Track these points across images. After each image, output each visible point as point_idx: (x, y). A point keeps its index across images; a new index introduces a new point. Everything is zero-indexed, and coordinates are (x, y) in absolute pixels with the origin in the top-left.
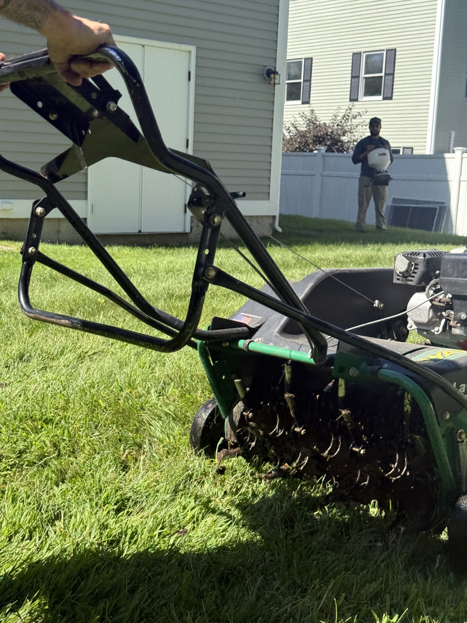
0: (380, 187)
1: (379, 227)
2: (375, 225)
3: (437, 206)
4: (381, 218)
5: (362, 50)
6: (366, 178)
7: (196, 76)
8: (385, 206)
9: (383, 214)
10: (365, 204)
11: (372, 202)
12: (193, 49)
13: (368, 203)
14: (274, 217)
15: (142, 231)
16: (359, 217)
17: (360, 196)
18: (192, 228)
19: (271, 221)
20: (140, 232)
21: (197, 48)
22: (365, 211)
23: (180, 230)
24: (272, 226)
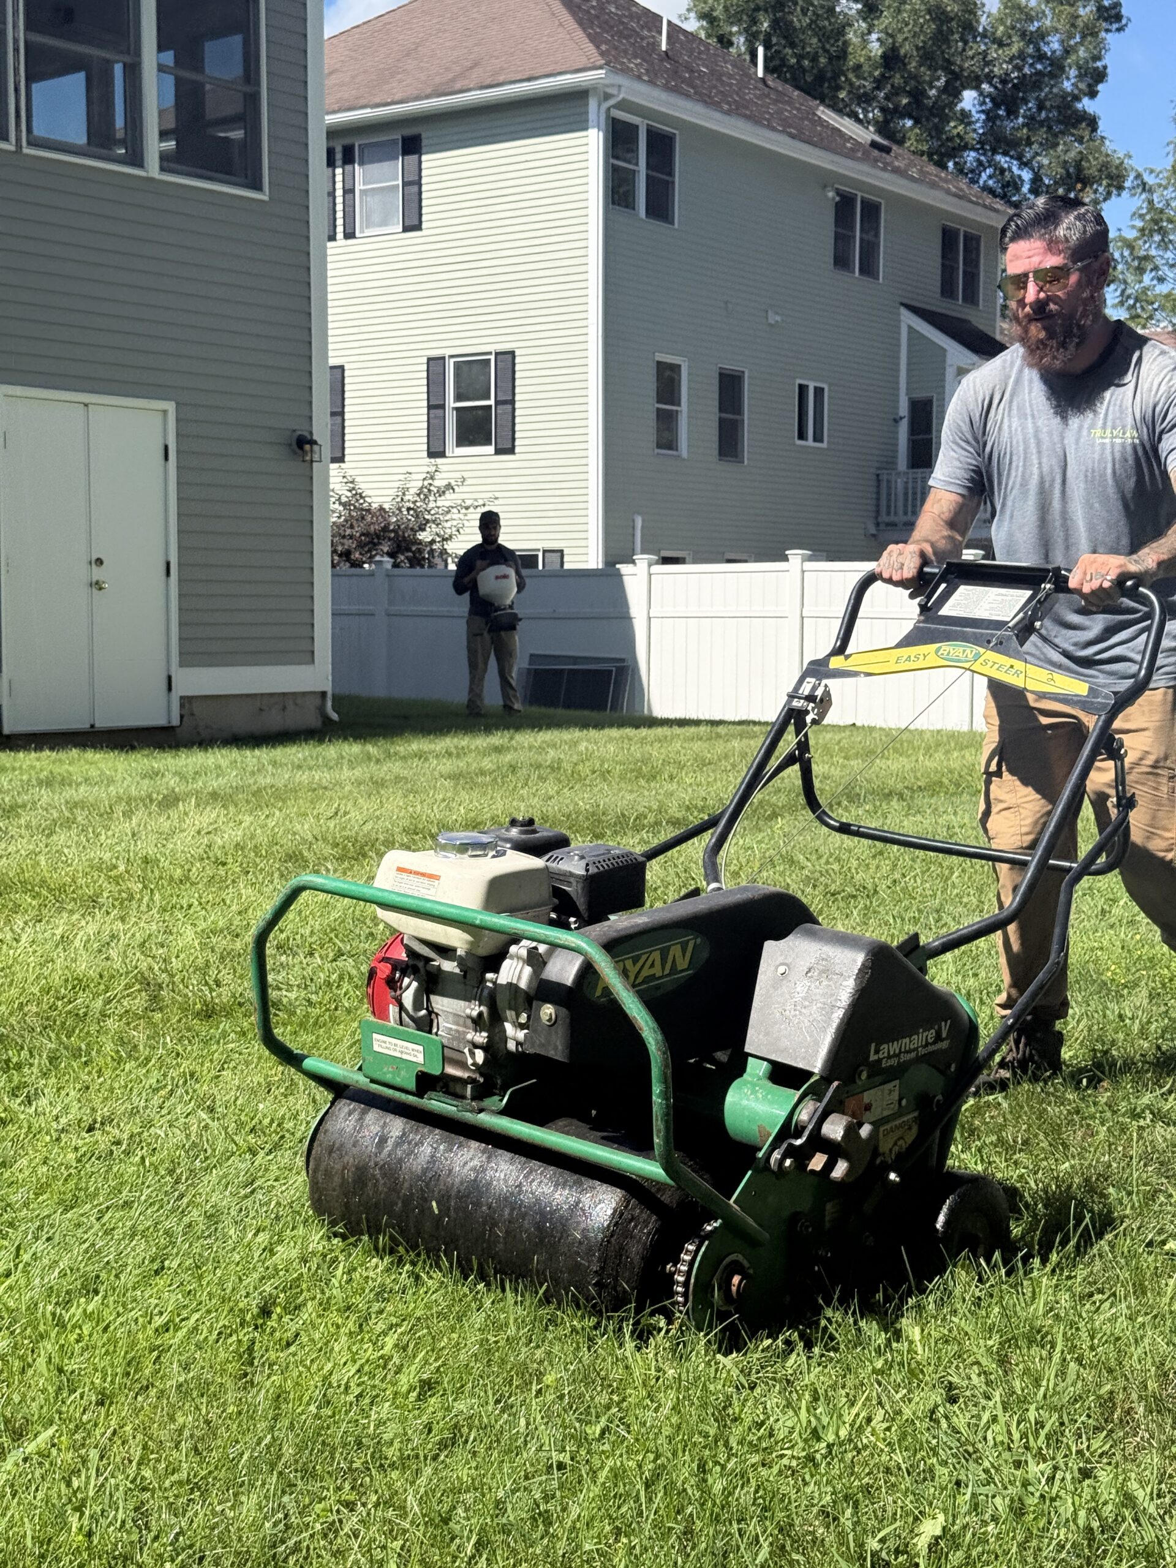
0: (503, 633)
1: (508, 708)
2: (501, 703)
3: (611, 666)
4: (511, 692)
5: (447, 352)
6: (477, 618)
7: (178, 452)
8: (515, 669)
9: (514, 683)
10: (481, 665)
11: (493, 661)
12: (170, 406)
13: (486, 664)
14: (324, 694)
15: (97, 725)
16: (471, 690)
17: (472, 652)
18: (182, 717)
19: (318, 701)
20: (92, 726)
21: (178, 404)
22: (482, 679)
23: (162, 722)
24: (322, 709)
